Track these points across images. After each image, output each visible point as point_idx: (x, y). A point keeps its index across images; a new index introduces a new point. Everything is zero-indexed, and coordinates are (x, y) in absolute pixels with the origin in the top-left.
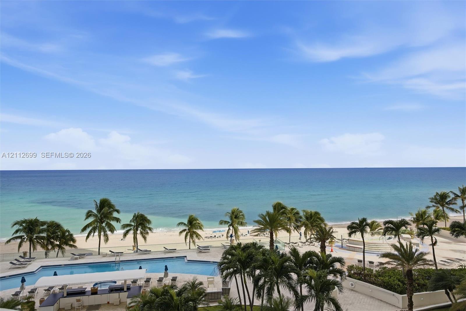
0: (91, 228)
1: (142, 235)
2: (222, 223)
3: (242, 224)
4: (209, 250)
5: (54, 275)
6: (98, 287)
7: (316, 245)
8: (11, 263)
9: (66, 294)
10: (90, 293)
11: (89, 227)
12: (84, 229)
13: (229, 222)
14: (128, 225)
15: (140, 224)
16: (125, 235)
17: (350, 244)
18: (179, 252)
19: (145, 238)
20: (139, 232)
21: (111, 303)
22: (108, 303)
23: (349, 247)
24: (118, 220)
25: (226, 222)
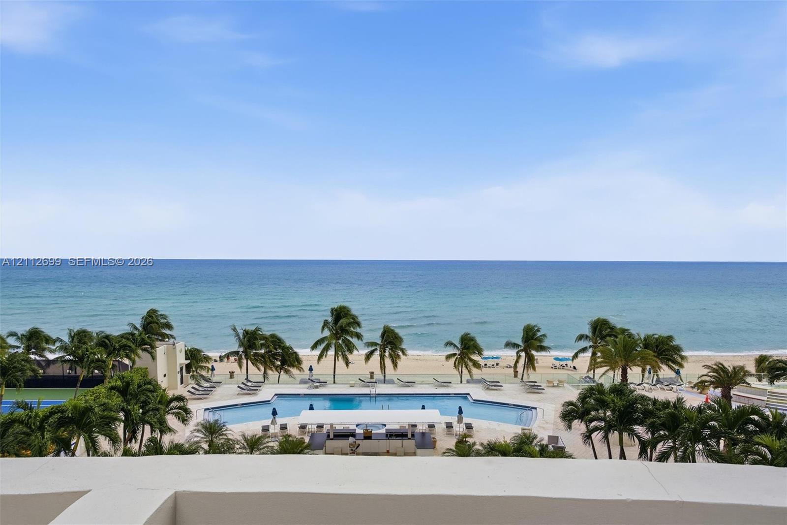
0: (323, 346)
1: (391, 359)
2: (509, 345)
3: (542, 348)
4: (502, 386)
5: (309, 410)
6: (372, 430)
7: (675, 389)
8: (239, 387)
9: (333, 436)
10: (363, 436)
11: (320, 344)
12: (314, 347)
13: (520, 346)
14: (374, 344)
15: (390, 343)
16: (368, 357)
17: (739, 391)
18: (455, 387)
19: (395, 365)
20: (387, 354)
21: (392, 452)
22: (388, 452)
23: (737, 397)
24: (359, 336)
25: (515, 345)
